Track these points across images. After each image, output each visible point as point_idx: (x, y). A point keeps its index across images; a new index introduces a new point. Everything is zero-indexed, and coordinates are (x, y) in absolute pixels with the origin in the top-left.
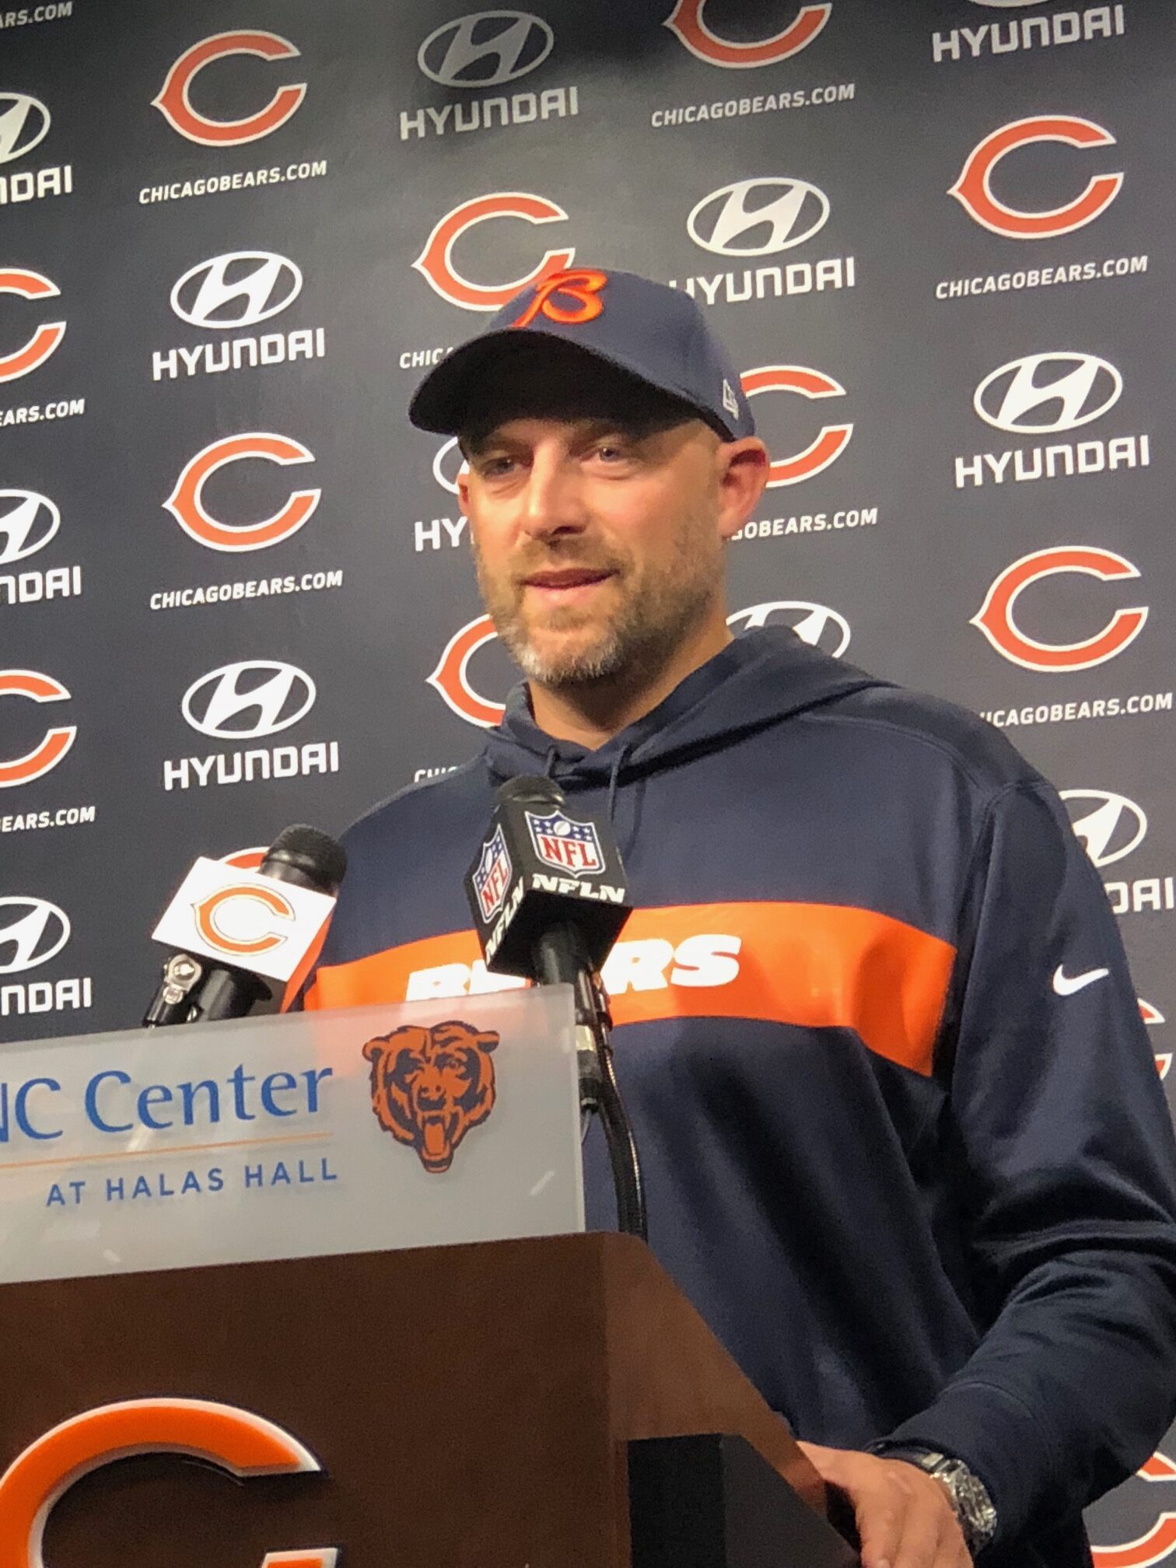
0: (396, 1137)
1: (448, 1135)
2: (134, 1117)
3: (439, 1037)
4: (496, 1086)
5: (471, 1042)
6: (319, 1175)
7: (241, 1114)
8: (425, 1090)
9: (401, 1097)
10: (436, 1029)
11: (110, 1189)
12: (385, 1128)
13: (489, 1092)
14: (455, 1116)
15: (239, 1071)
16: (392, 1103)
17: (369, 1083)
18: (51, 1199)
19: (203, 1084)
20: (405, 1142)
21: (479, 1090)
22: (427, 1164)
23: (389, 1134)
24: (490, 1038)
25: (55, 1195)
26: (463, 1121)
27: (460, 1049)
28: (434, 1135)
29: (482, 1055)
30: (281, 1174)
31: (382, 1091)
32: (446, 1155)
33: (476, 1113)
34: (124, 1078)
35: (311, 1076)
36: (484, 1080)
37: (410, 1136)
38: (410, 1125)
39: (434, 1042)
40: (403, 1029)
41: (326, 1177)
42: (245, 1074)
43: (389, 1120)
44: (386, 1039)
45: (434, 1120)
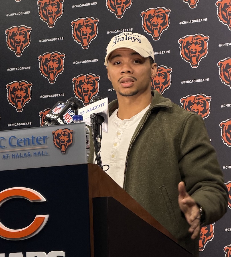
0: (57, 147)
1: (65, 147)
2: (16, 144)
3: (64, 131)
4: (73, 139)
5: (69, 132)
6: (45, 154)
7: (33, 144)
8: (62, 140)
9: (58, 141)
10: (63, 130)
11: (12, 156)
12: (56, 146)
13: (72, 140)
14: (66, 144)
15: (33, 136)
16: (57, 142)
17: (53, 138)
18: (3, 157)
19: (27, 138)
20: (58, 148)
21: (70, 139)
22: (62, 152)
23: (56, 147)
24: (72, 131)
25: (4, 157)
26: (68, 145)
27: (67, 133)
28: (63, 147)
29: (71, 134)
30: (39, 153)
31: (55, 140)
32: (65, 150)
33: (70, 144)
34: (15, 137)
35: (44, 137)
36: (71, 138)
37: (59, 147)
38: (59, 145)
39: (63, 132)
40: (58, 130)
41: (46, 154)
42: (34, 137)
43: (56, 145)
44: (56, 131)
45: (63, 145)
